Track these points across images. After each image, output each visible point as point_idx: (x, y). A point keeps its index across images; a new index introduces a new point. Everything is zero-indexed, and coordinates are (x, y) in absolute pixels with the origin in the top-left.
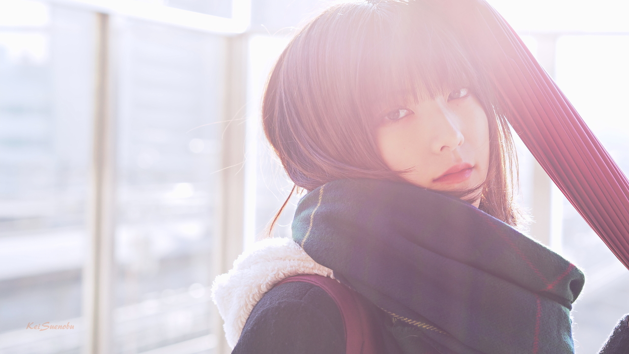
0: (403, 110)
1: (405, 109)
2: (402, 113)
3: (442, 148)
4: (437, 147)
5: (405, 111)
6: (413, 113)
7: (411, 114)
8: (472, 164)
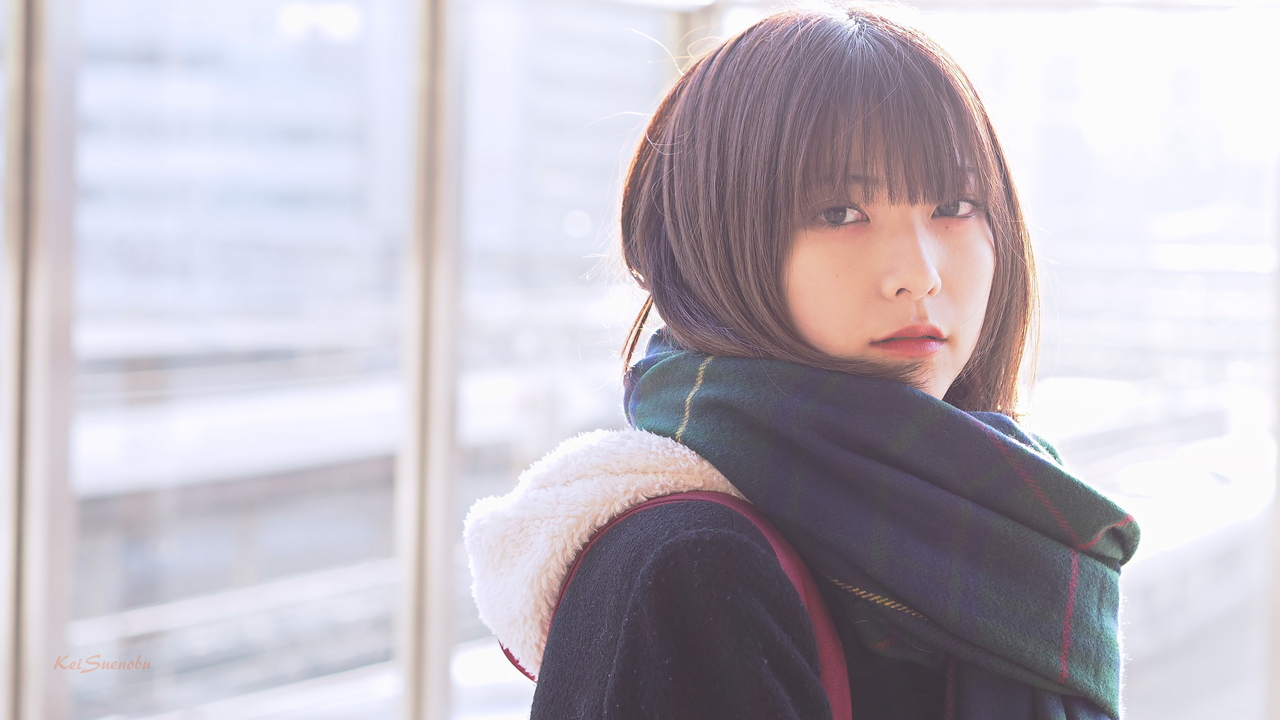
0: (852, 210)
1: (857, 209)
2: (851, 215)
3: (900, 291)
4: (890, 287)
5: (856, 212)
6: (868, 220)
7: (864, 220)
8: (945, 333)
